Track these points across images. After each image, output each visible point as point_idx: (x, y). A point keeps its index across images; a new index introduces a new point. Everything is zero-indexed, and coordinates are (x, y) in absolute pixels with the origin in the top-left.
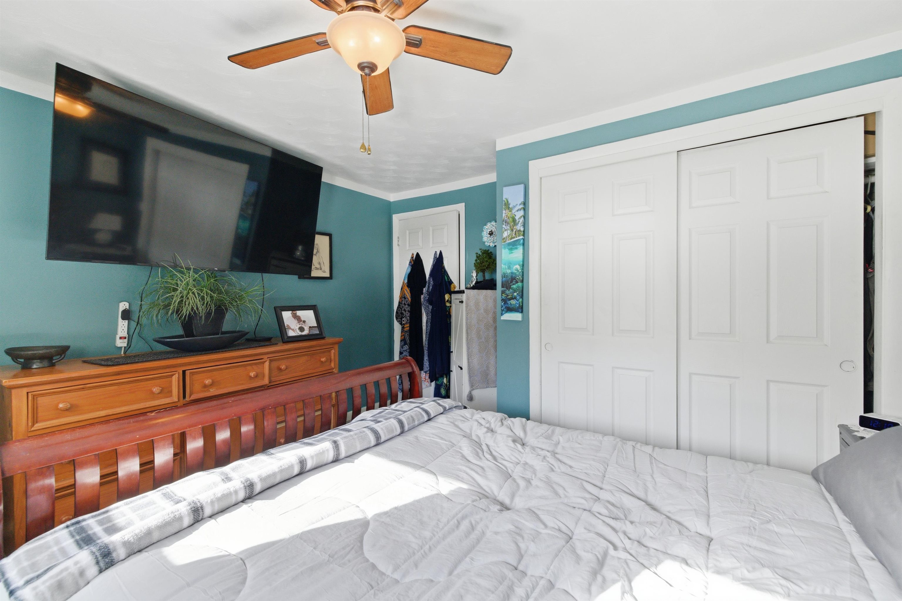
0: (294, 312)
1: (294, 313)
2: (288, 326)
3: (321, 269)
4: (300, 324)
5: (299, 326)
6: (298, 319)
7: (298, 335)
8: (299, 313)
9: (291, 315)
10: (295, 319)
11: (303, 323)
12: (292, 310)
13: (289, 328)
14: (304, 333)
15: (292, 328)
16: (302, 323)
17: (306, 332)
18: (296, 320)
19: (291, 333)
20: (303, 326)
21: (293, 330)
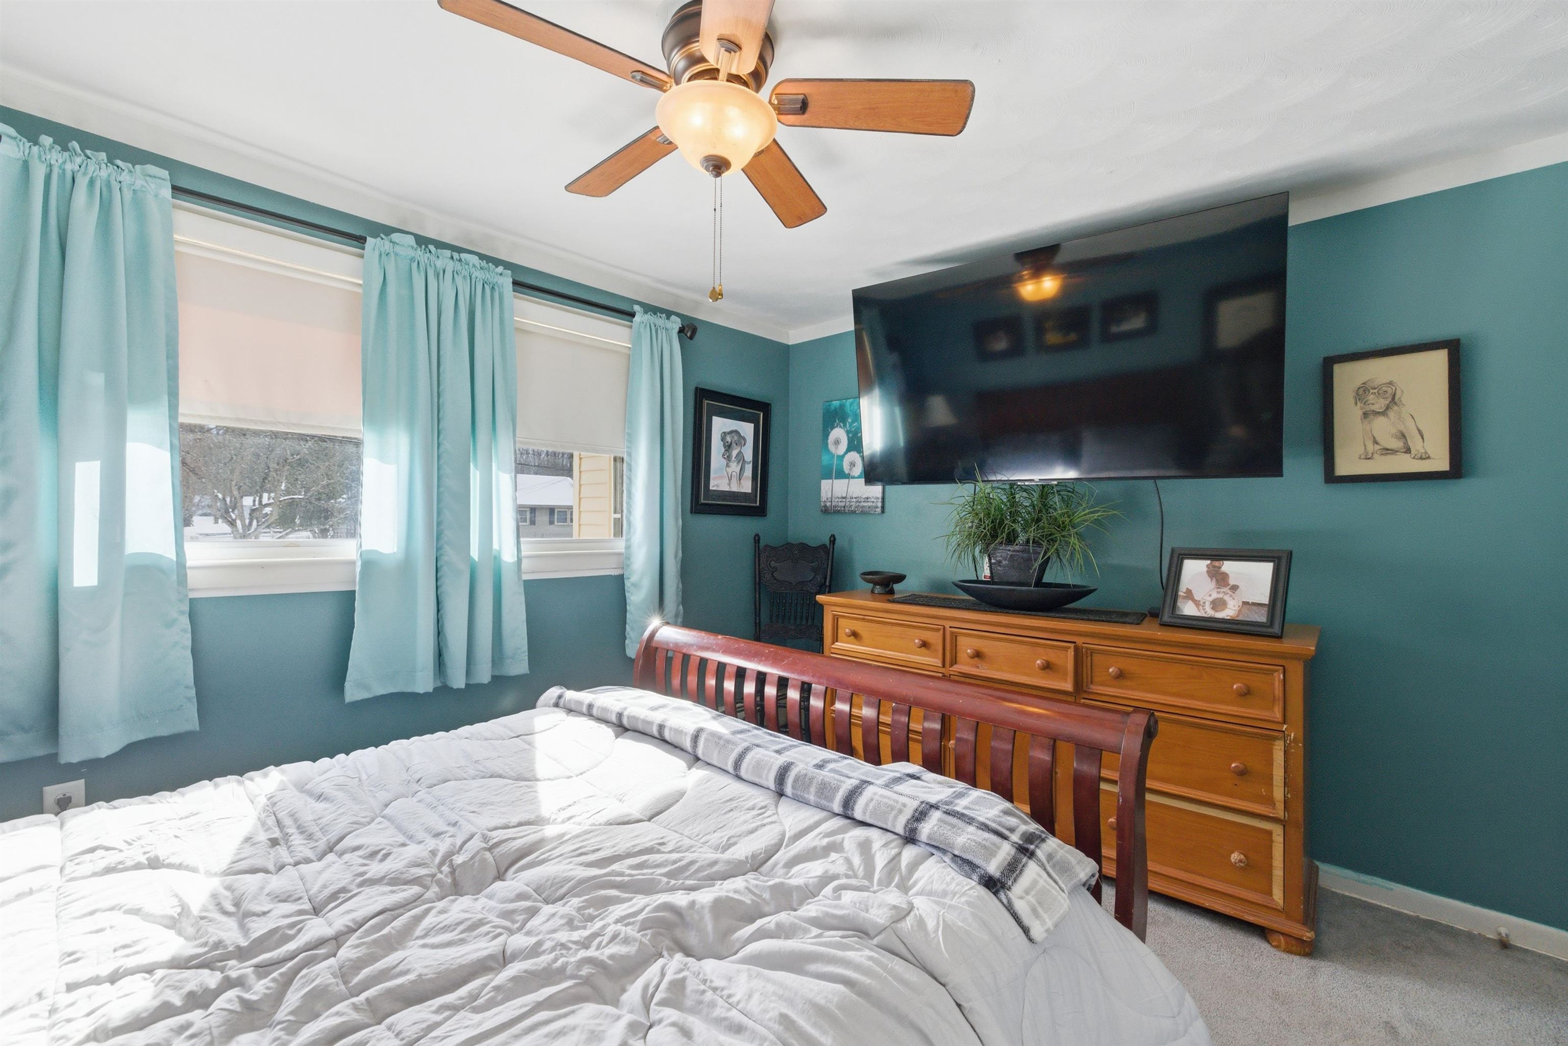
0: (1216, 563)
1: (1214, 567)
2: (1189, 592)
3: (1408, 450)
4: (1218, 592)
5: (1215, 595)
6: (1221, 579)
7: (1206, 616)
8: (1228, 566)
9: (1205, 569)
10: (1212, 580)
11: (1229, 591)
12: (1212, 560)
13: (1189, 595)
14: (1220, 615)
15: (1196, 599)
16: (1226, 589)
17: (1228, 613)
18: (1214, 580)
19: (1188, 609)
20: (1227, 598)
21: (1197, 603)
